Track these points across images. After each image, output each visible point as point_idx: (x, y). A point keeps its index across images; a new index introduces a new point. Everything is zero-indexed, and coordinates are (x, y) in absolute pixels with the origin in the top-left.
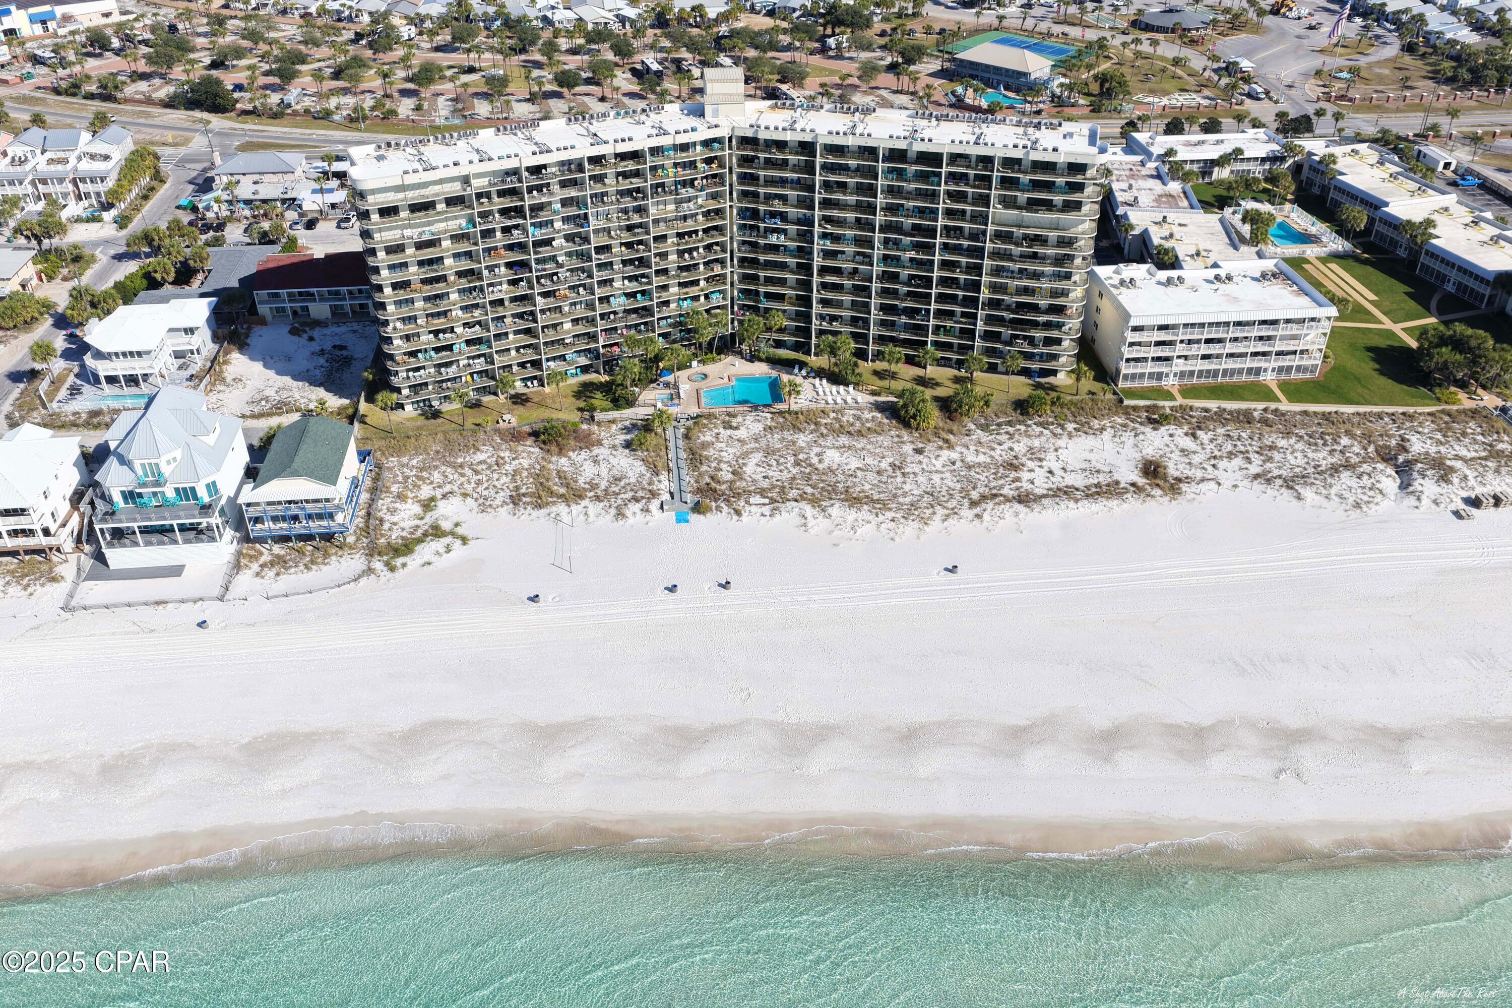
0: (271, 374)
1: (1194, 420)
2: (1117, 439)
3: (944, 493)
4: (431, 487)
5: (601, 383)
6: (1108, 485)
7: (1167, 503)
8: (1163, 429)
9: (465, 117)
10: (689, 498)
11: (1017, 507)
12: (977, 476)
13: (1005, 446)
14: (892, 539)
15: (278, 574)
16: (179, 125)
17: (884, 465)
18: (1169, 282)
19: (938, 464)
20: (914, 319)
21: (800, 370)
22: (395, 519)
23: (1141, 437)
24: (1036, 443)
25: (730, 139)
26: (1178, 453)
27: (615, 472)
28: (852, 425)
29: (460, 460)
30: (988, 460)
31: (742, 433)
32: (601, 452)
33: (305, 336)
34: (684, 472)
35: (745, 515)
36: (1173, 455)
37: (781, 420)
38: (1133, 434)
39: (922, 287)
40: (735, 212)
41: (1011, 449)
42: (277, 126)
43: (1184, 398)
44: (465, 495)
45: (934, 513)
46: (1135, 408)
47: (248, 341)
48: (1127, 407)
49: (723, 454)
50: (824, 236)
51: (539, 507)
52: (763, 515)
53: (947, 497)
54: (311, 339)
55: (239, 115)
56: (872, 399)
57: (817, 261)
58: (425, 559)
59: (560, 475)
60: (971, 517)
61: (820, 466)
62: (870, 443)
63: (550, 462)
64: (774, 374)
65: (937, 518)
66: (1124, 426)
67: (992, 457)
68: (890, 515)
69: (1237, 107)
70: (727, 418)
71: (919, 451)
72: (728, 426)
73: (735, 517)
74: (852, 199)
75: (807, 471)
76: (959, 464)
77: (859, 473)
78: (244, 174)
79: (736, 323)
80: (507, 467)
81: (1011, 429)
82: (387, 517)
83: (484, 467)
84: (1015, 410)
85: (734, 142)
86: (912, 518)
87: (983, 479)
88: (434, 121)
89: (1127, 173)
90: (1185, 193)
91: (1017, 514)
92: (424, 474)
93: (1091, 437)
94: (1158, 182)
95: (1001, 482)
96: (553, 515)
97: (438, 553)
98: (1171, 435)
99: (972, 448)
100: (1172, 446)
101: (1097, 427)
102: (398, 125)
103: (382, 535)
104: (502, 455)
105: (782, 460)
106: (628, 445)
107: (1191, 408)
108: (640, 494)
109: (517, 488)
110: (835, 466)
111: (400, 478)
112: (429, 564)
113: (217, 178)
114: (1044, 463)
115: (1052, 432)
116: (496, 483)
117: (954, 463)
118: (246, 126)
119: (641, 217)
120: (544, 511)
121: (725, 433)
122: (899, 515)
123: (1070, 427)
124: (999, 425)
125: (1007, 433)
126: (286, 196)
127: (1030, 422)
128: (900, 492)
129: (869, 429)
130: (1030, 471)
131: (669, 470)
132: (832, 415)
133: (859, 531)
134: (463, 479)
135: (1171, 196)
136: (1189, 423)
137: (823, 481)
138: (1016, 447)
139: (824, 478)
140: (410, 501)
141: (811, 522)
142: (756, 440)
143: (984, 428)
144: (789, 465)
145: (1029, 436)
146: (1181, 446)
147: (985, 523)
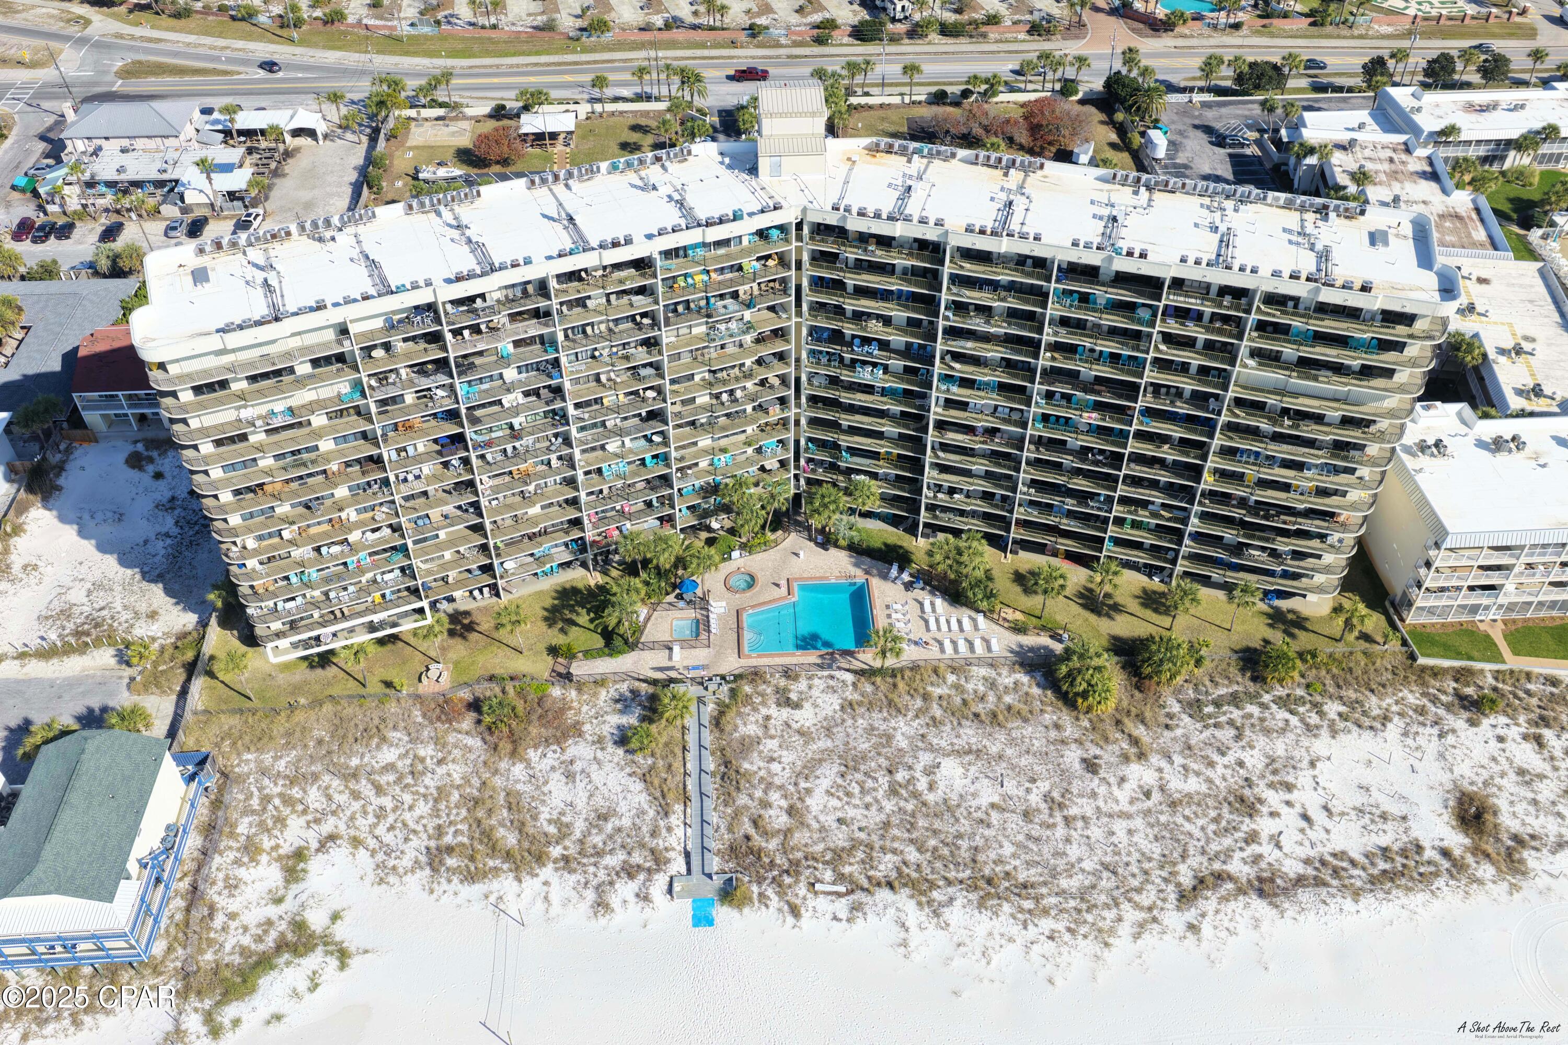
0: (88, 547)
1: (1534, 701)
2: (1409, 741)
3: (1134, 869)
4: (302, 821)
5: (589, 589)
6: (1404, 853)
7: (1505, 897)
8: (1486, 722)
9: (438, 23)
10: (715, 864)
11: (1259, 906)
12: (1188, 827)
13: (1230, 758)
14: (1051, 981)
15: (25, 1037)
16: (46, 28)
17: (1035, 799)
18: (1497, 445)
19: (1123, 795)
20: (1087, 506)
21: (901, 570)
22: (233, 905)
23: (1451, 739)
24: (1280, 747)
25: (799, 226)
26: (1512, 776)
27: (599, 801)
28: (982, 699)
29: (355, 762)
30: (1204, 788)
31: (805, 717)
32: (579, 750)
33: (151, 468)
34: (709, 804)
35: (806, 915)
36: (1504, 782)
37: (869, 688)
38: (1435, 731)
39: (1105, 465)
40: (804, 332)
41: (1241, 764)
42: (180, 31)
43: (1516, 652)
44: (356, 842)
45: (1120, 919)
46: (1436, 673)
47: (61, 481)
48: (1423, 669)
49: (775, 767)
50: (947, 378)
51: (471, 877)
52: (835, 918)
53: (1140, 878)
54: (158, 476)
55: (131, 11)
56: (1014, 640)
57: (936, 412)
58: (273, 1009)
59: (513, 802)
60: (1181, 928)
61: (930, 798)
62: (1012, 742)
63: (496, 772)
64: (859, 576)
65: (1125, 929)
66: (1421, 711)
67: (1209, 781)
68: (1047, 924)
69: (1518, 19)
70: (783, 682)
71: (1091, 766)
72: (785, 702)
73: (790, 920)
74: (999, 329)
75: (910, 807)
76: (1156, 796)
77: (995, 817)
78: (107, 138)
79: (802, 482)
80: (428, 780)
81: (1236, 714)
82: (221, 901)
83: (391, 778)
84: (1243, 670)
85: (806, 230)
86: (1083, 930)
87: (1197, 833)
88: (393, 28)
89: (1386, 166)
90: (1478, 210)
91: (1256, 923)
92: (296, 792)
93: (1368, 734)
94: (1433, 185)
95: (1227, 841)
96: (492, 899)
97: (295, 994)
98: (1501, 739)
99: (1178, 760)
100: (1502, 760)
101: (1376, 712)
102: (345, 33)
103: (210, 942)
104: (422, 753)
105: (870, 784)
106: (623, 739)
107: (1528, 676)
108: (637, 858)
109: (440, 831)
110: (954, 799)
111: (255, 803)
112: (278, 1017)
113: (68, 143)
114: (1294, 796)
115: (1302, 720)
116: (407, 816)
117: (1148, 795)
118: (138, 31)
119: (649, 353)
120: (478, 889)
121: (779, 715)
122: (1060, 926)
123: (1333, 708)
124: (1217, 704)
125: (1231, 723)
126: (165, 177)
127: (1266, 698)
128: (1061, 863)
129: (1009, 708)
130: (1273, 814)
131: (686, 799)
132: (951, 678)
133: (996, 959)
134: (357, 805)
135: (1458, 217)
136: (1527, 709)
137: (935, 832)
138: (1246, 756)
139: (937, 824)
140: (264, 858)
141: (915, 937)
142: (829, 732)
143: (1194, 707)
144: (880, 794)
145: (1267, 732)
146: (1518, 762)
147: (1204, 944)
